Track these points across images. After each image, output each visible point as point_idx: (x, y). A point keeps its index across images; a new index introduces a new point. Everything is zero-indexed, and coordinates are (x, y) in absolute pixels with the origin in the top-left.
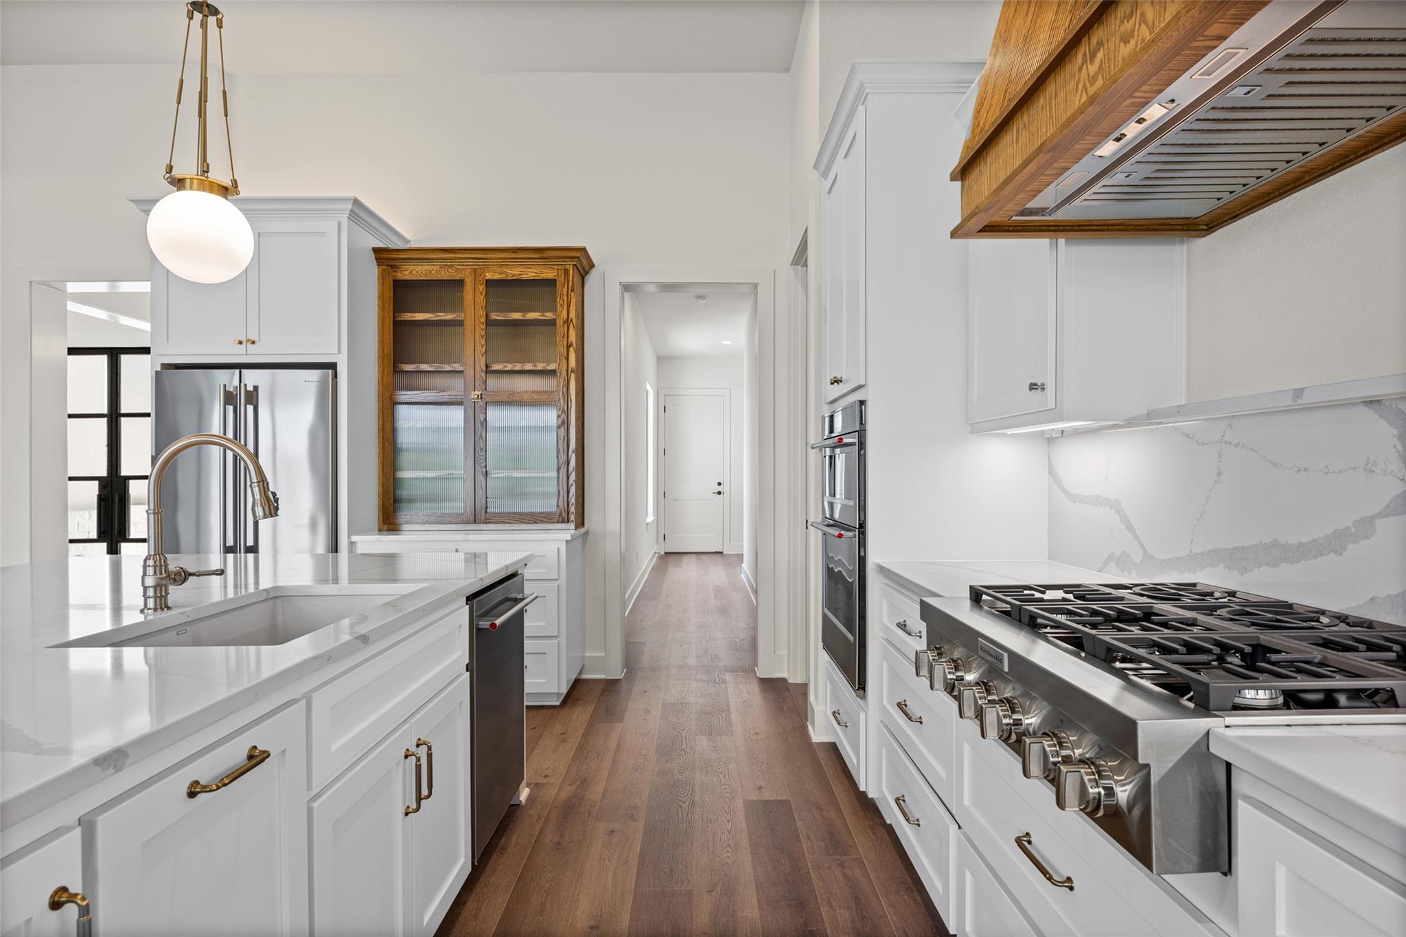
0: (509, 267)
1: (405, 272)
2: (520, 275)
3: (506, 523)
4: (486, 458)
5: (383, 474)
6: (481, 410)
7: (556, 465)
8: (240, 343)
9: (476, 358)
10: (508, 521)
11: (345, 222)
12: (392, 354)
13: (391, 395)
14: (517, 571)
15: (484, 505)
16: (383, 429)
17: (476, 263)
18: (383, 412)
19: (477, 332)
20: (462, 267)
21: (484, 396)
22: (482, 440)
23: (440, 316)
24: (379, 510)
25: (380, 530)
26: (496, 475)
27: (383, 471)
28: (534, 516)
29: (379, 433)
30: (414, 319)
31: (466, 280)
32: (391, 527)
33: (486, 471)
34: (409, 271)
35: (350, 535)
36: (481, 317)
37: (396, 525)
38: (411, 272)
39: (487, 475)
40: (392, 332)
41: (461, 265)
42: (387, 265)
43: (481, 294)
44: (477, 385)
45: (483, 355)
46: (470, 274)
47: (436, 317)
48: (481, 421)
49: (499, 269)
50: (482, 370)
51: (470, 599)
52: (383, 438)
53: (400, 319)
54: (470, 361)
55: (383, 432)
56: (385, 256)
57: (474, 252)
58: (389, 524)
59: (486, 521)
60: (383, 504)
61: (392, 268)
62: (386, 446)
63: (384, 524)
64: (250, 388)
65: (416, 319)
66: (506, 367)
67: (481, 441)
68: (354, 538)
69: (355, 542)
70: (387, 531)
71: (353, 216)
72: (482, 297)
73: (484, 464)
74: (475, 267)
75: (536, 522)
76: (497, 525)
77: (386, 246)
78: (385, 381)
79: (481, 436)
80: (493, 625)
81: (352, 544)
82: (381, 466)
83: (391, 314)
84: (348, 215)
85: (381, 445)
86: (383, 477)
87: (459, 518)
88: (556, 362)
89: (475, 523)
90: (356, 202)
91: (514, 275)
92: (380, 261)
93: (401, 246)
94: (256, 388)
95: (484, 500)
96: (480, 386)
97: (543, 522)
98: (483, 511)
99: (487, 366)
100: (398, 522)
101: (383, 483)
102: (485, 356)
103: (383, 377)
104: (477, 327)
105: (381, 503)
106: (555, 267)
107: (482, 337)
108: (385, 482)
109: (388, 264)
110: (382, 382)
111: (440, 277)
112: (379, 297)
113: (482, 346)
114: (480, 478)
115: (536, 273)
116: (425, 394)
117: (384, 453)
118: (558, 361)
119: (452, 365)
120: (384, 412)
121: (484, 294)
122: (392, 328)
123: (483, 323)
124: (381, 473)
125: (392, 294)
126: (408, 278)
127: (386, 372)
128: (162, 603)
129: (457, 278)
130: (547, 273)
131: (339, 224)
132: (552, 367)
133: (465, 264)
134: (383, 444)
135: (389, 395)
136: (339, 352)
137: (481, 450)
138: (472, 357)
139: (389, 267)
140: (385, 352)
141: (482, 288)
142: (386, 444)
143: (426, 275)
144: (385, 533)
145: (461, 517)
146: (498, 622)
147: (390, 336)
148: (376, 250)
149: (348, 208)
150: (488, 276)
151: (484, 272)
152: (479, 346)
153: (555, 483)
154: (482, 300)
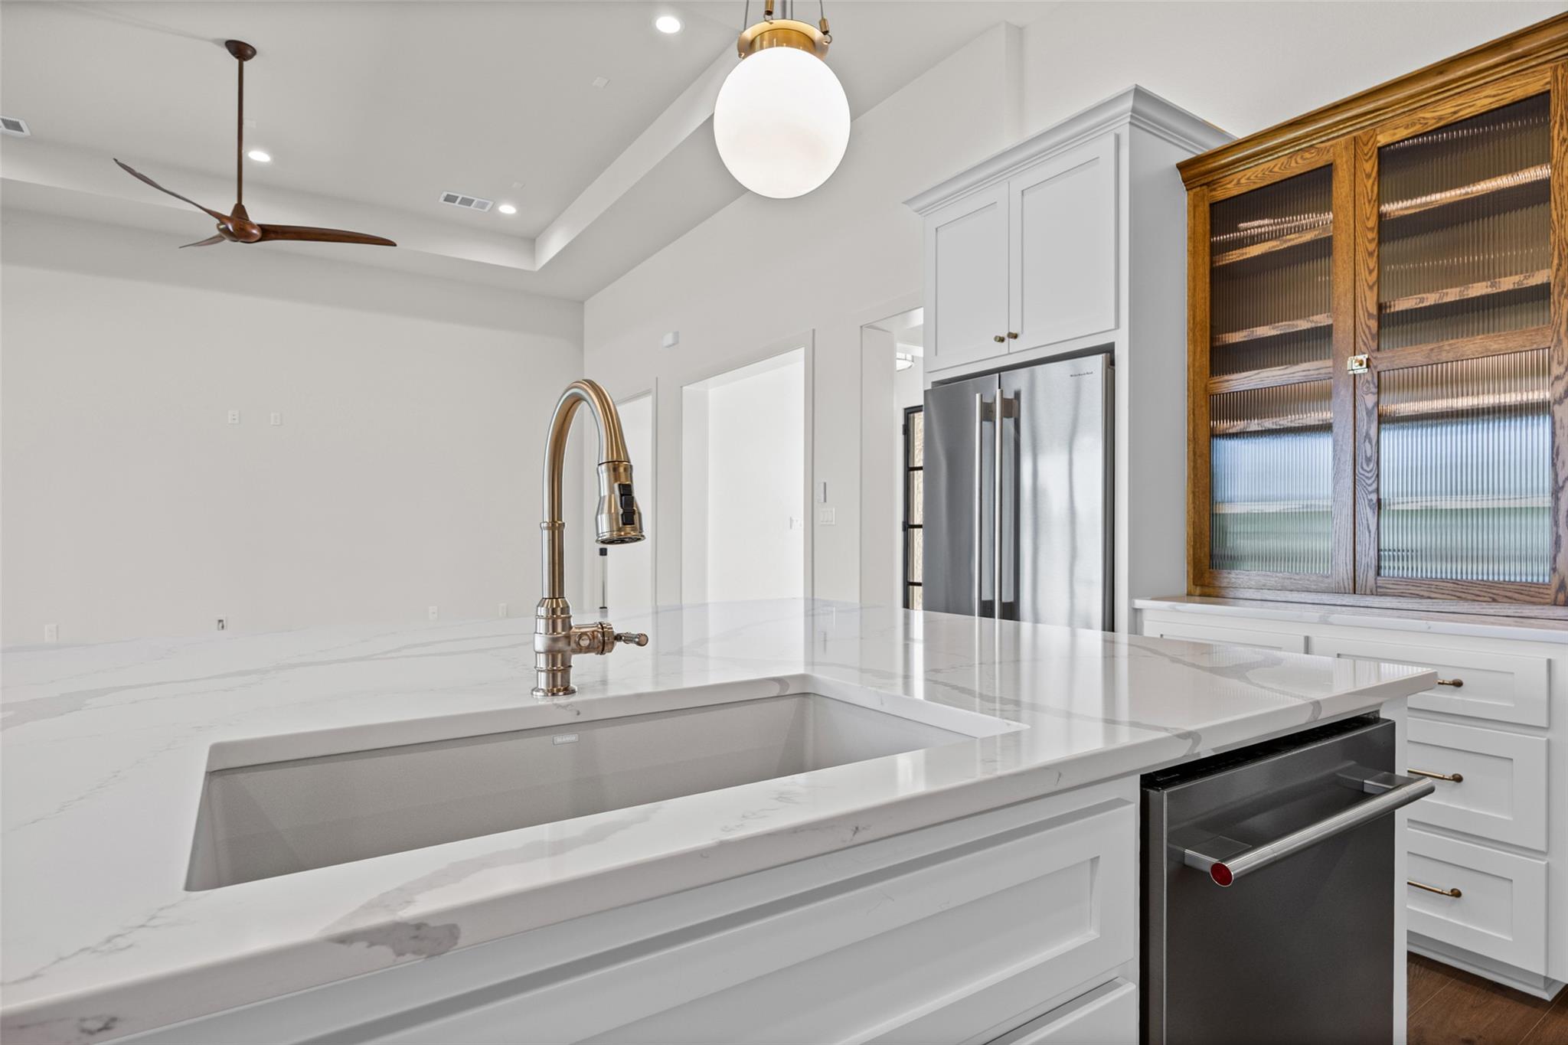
0: (1428, 108)
1: (1228, 186)
2: (1455, 113)
3: (1422, 597)
4: (1378, 476)
5: (1194, 508)
6: (1368, 388)
7: (1547, 484)
8: (1002, 340)
9: (1358, 295)
10: (1426, 594)
11: (1125, 130)
12: (1208, 321)
13: (1206, 386)
14: (1377, 712)
15: (1374, 563)
16: (1194, 439)
17: (1358, 126)
18: (1194, 415)
19: (1360, 249)
20: (1330, 143)
21: (1374, 362)
22: (1370, 442)
23: (1290, 240)
24: (1188, 563)
25: (1189, 594)
26: (1400, 507)
27: (1194, 503)
28: (1490, 587)
29: (1188, 445)
30: (1245, 257)
31: (1338, 161)
32: (1207, 590)
33: (1379, 500)
34: (1235, 182)
35: (1132, 595)
36: (1368, 219)
37: (1214, 587)
38: (1238, 183)
39: (1379, 508)
40: (1208, 285)
41: (1328, 140)
42: (1201, 186)
43: (1368, 176)
44: (1360, 344)
45: (1371, 288)
46: (1346, 148)
47: (1281, 244)
48: (1367, 409)
49: (1406, 119)
50: (1370, 315)
51: (1151, 782)
52: (1195, 454)
53: (1221, 264)
54: (1345, 304)
55: (1195, 444)
56: (1196, 171)
57: (1353, 105)
58: (1202, 586)
59: (1377, 592)
60: (1194, 555)
61: (1209, 186)
62: (1198, 465)
63: (1195, 584)
64: (1010, 395)
65: (1248, 256)
66: (1422, 300)
67: (1367, 443)
68: (1139, 603)
69: (1140, 610)
70: (1200, 596)
71: (1137, 118)
72: (1371, 181)
73: (1375, 486)
74: (1355, 134)
75: (1494, 600)
76: (1402, 599)
77: (1193, 156)
78: (1197, 364)
79: (1367, 436)
80: (1221, 872)
81: (1136, 612)
82: (1191, 496)
83: (1207, 259)
84: (1129, 120)
85: (1192, 464)
86: (1195, 513)
87: (1322, 582)
88: (1550, 266)
89: (1355, 593)
90: (1139, 93)
91: (1440, 118)
92: (1189, 182)
93: (1216, 144)
94: (1017, 395)
95: (1373, 553)
96: (1365, 344)
97: (1511, 600)
98: (1372, 573)
99: (1381, 307)
100: (1217, 584)
101: (1194, 522)
102: (1375, 288)
103: (1194, 360)
104: (1359, 240)
105: (1191, 553)
106: (1547, 66)
107: (1371, 254)
108: (1196, 520)
109: (1203, 182)
110: (1194, 365)
111: (1288, 174)
112: (1189, 238)
113: (1371, 272)
114: (1367, 514)
115: (1494, 96)
116: (1262, 375)
117: (1195, 475)
118: (1556, 261)
119: (1311, 318)
120: (1196, 412)
121: (1374, 174)
122: (1208, 280)
123: (1371, 229)
124: (1191, 506)
125: (1208, 227)
126: (1235, 192)
127: (1199, 349)
128: (559, 682)
129: (1321, 164)
130: (1521, 86)
131: (1118, 138)
132: (1539, 278)
133: (1336, 134)
134: (1195, 461)
135: (1203, 386)
136: (1117, 326)
137: (1368, 460)
138: (1350, 296)
139: (1205, 187)
140: (1198, 319)
141: (1370, 166)
142: (1199, 461)
143: (1262, 179)
144: (1197, 598)
145: (1326, 580)
146: (1237, 865)
147: (1204, 293)
148: (1182, 167)
149: (1129, 104)
150: (1383, 139)
151: (1374, 135)
152: (1363, 273)
153: (1547, 521)
154: (1369, 186)
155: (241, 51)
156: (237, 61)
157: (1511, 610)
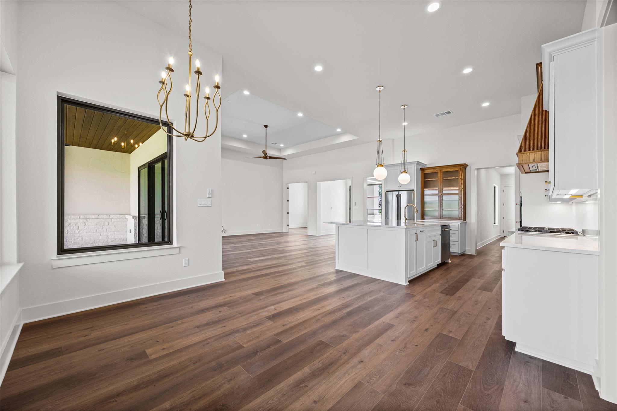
1: (425, 172)
6: (442, 196)
7: (458, 208)
8: (398, 187)
10: (447, 219)
11: (416, 165)
20: (438, 170)
24: (421, 215)
25: (421, 219)
26: (445, 210)
28: (453, 218)
30: (428, 180)
31: (439, 172)
33: (443, 209)
35: (417, 219)
36: (442, 179)
37: (423, 218)
38: (427, 171)
47: (432, 179)
48: (442, 199)
49: (446, 169)
50: (442, 189)
53: (425, 180)
55: (422, 201)
59: (443, 219)
61: (423, 171)
64: (400, 194)
67: (442, 203)
71: (417, 164)
73: (442, 207)
74: (440, 169)
76: (445, 219)
77: (422, 167)
82: (421, 207)
83: (423, 179)
87: (437, 218)
88: (458, 187)
89: (440, 219)
91: (449, 170)
92: (421, 170)
93: (425, 167)
95: (442, 214)
96: (441, 192)
101: (422, 210)
103: (422, 191)
104: (441, 181)
106: (458, 168)
107: (442, 183)
111: (433, 172)
112: (421, 176)
114: (441, 210)
115: (454, 169)
119: (436, 188)
121: (442, 174)
122: (423, 182)
125: (424, 176)
129: (437, 172)
130: (456, 169)
134: (422, 204)
136: (415, 188)
137: (442, 205)
138: (440, 187)
140: (422, 187)
143: (430, 172)
147: (423, 184)
148: (420, 168)
149: (417, 162)
150: (443, 171)
151: (442, 170)
152: (441, 185)
153: (458, 212)
154: (442, 176)
155: (266, 126)
156: (265, 128)
157: (455, 220)
